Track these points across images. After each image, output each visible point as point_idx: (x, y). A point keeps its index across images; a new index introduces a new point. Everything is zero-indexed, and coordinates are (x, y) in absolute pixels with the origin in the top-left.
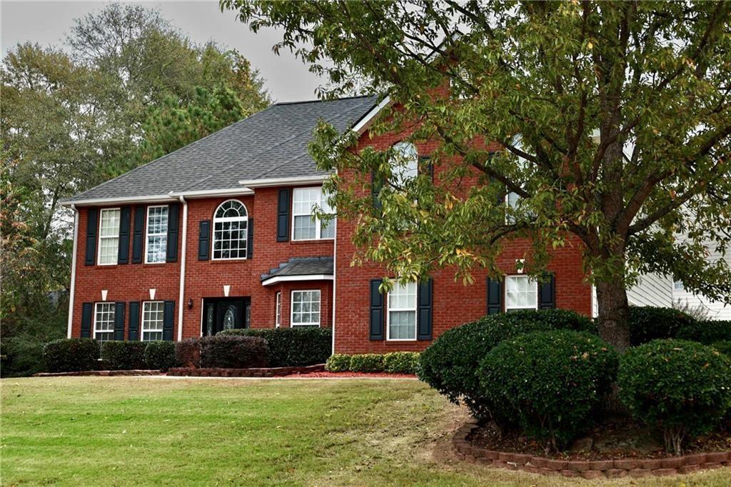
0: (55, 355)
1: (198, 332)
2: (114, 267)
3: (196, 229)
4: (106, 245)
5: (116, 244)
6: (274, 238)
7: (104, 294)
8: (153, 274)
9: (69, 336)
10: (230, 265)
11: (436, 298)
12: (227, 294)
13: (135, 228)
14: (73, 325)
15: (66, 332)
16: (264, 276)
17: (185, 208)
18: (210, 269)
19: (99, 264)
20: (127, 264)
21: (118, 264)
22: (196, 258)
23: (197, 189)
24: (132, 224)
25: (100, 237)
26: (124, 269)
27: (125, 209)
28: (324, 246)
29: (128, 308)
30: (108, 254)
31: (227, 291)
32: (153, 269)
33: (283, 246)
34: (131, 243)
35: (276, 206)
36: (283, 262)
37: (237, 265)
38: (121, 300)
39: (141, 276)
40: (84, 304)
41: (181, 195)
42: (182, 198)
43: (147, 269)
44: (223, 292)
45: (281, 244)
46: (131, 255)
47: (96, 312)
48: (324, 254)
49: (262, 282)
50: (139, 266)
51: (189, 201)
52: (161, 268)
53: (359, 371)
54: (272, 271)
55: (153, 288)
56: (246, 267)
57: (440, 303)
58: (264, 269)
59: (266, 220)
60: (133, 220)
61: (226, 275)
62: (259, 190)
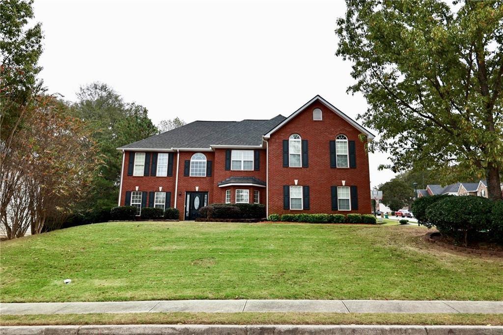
0: (118, 213)
1: (183, 205)
2: (142, 177)
3: (183, 163)
4: (138, 167)
5: (143, 168)
6: (224, 169)
7: (137, 188)
8: (161, 181)
9: (119, 205)
11: (311, 194)
12: (197, 190)
13: (152, 161)
14: (121, 200)
15: (118, 203)
16: (219, 183)
17: (178, 155)
18: (189, 180)
19: (134, 175)
20: (148, 176)
21: (144, 176)
22: (183, 175)
23: (184, 147)
24: (151, 160)
25: (135, 164)
26: (147, 178)
27: (148, 153)
28: (246, 173)
29: (148, 194)
30: (139, 171)
31: (197, 189)
32: (161, 179)
33: (228, 172)
34: (150, 168)
35: (225, 156)
36: (228, 178)
37: (202, 179)
38: (145, 191)
39: (155, 181)
40: (127, 192)
42: (178, 151)
43: (158, 178)
44: (195, 189)
46: (150, 173)
47: (132, 196)
48: (246, 176)
49: (218, 185)
50: (154, 177)
51: (181, 152)
52: (165, 179)
53: (286, 221)
54: (223, 182)
55: (161, 187)
56: (205, 180)
57: (312, 196)
58: (220, 180)
59: (220, 161)
60: (151, 158)
61: (197, 183)
62: (217, 149)
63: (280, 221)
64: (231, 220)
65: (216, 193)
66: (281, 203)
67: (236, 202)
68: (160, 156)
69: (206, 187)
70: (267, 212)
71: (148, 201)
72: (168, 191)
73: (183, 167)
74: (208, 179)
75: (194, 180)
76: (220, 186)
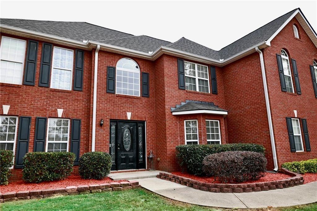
2: (18, 86)
5: (22, 68)
6: (177, 86)
8: (62, 97)
10: (130, 100)
12: (129, 118)
16: (173, 109)
18: (116, 100)
20: (34, 86)
21: (23, 84)
22: (104, 91)
24: (39, 56)
26: (30, 90)
29: (33, 123)
31: (129, 116)
32: (60, 93)
33: (182, 92)
34: (38, 70)
35: (177, 68)
36: (183, 102)
37: (135, 100)
38: (26, 115)
39: (47, 98)
41: (99, 45)
43: (55, 93)
44: (126, 116)
45: (181, 91)
46: (37, 80)
49: (172, 112)
50: (46, 89)
51: (102, 52)
52: (68, 94)
55: (61, 108)
56: (141, 102)
58: (173, 104)
61: (128, 105)
65: (170, 125)
68: (57, 53)
71: (32, 135)
72: (75, 118)
73: (104, 77)
74: (144, 100)
75: (124, 100)
76: (174, 114)
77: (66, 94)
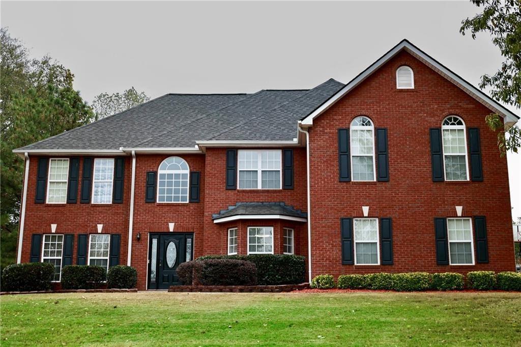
0: (17, 276)
1: (145, 259)
2: (63, 205)
3: (143, 177)
4: (55, 187)
5: (66, 187)
6: (223, 186)
7: (54, 227)
8: (101, 212)
9: (19, 262)
10: (174, 207)
11: (394, 233)
12: (171, 230)
13: (83, 174)
15: (16, 257)
16: (215, 216)
17: (134, 161)
18: (156, 210)
19: (47, 202)
20: (76, 203)
21: (67, 203)
22: (143, 201)
23: (145, 146)
24: (81, 172)
25: (49, 180)
26: (73, 208)
27: (74, 159)
28: (266, 194)
29: (76, 239)
30: (56, 194)
31: (171, 227)
32: (100, 208)
33: (231, 193)
34: (80, 187)
35: (225, 162)
36: (232, 206)
37: (180, 207)
38: (70, 232)
39: (88, 214)
40: (34, 235)
41: (133, 151)
42: (133, 153)
43: (95, 208)
44: (168, 228)
45: (230, 191)
46: (79, 197)
47: (44, 242)
48: (267, 200)
49: (213, 220)
50: (87, 205)
51: (139, 156)
52: (108, 208)
53: (348, 288)
54: (222, 212)
55: (101, 224)
56: (188, 209)
57: (398, 237)
58: (215, 210)
59: (216, 172)
60: (81, 168)
61: (171, 215)
62: (210, 149)
63: (334, 288)
64: (239, 287)
65: (209, 235)
66: (336, 253)
67: (249, 253)
68: (98, 164)
69: (189, 224)
70: (310, 271)
71: (75, 251)
72: (114, 232)
73: (143, 185)
74: (192, 207)
75: (166, 209)
76: (215, 221)
77: (105, 208)
